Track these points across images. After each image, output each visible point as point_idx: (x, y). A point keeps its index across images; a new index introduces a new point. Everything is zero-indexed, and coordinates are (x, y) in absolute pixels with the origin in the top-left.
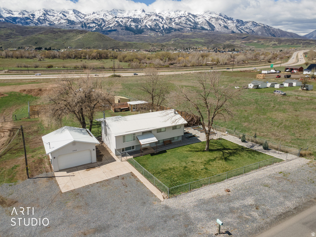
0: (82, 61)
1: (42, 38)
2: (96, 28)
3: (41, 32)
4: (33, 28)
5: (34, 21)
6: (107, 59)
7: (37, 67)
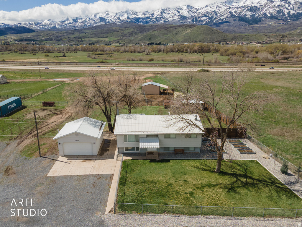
0: (182, 55)
1: (155, 34)
2: (206, 22)
3: (155, 29)
4: (150, 26)
5: (152, 20)
6: (209, 52)
7: (141, 60)
